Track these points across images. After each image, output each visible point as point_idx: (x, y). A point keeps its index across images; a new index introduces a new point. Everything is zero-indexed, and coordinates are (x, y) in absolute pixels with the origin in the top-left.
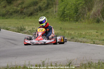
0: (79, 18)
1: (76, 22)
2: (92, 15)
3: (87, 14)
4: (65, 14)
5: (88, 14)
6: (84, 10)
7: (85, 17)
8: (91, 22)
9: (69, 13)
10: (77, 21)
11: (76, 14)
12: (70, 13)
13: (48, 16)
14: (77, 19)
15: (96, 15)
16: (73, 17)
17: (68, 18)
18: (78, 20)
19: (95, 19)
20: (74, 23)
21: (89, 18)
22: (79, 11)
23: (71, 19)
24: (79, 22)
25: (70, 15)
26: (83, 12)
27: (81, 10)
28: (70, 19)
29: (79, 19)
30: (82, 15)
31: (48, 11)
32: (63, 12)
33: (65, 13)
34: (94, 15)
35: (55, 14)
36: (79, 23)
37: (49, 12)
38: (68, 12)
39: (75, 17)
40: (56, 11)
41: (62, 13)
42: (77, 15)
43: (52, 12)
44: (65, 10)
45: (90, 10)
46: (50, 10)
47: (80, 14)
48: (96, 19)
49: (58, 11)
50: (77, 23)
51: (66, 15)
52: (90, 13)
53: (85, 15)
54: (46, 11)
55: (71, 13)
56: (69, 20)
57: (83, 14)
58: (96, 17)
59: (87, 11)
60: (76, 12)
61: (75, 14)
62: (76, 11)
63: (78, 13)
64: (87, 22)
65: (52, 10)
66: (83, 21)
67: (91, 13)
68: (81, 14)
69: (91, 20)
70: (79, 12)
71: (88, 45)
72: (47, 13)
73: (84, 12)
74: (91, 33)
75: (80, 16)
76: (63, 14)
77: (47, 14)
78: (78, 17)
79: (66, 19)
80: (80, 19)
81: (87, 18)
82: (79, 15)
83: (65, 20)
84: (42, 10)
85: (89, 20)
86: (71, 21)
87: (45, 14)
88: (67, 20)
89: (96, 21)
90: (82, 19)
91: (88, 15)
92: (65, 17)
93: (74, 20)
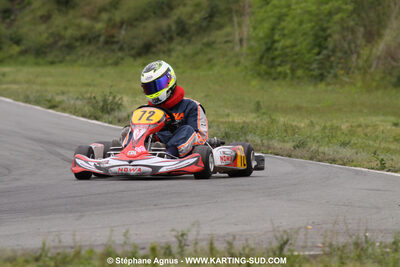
0: (331, 67)
1: (315, 85)
2: (379, 58)
3: (362, 52)
4: (277, 53)
5: (365, 52)
6: (350, 37)
7: (354, 65)
8: (374, 84)
9: (294, 46)
10: (321, 77)
11: (319, 54)
12: (295, 49)
13: (210, 56)
14: (320, 72)
15: (393, 58)
16: (306, 63)
17: (286, 68)
18: (326, 74)
19: (390, 74)
20: (311, 88)
21: (370, 67)
22: (329, 39)
23: (300, 72)
24: (328, 84)
25: (297, 54)
26: (346, 46)
27: (336, 37)
28: (293, 70)
29: (329, 73)
30: (340, 59)
31: (212, 39)
32: (266, 44)
33: (276, 49)
34: (389, 59)
35: (237, 48)
36: (330, 88)
37: (213, 43)
38: (288, 42)
39: (315, 66)
40: (241, 41)
41: (264, 48)
42: (321, 57)
43: (226, 42)
44: (276, 37)
45: (371, 36)
46: (218, 36)
47: (333, 51)
48: (396, 73)
49: (248, 40)
50: (322, 86)
51: (279, 55)
52: (371, 50)
53: (354, 57)
54: (205, 40)
55: (299, 47)
56: (290, 76)
57: (347, 54)
58: (395, 64)
59: (361, 41)
60: (320, 46)
61: (316, 50)
62: (320, 40)
63: (326, 48)
64: (359, 84)
65: (228, 35)
66: (346, 79)
67: (374, 51)
68: (339, 54)
69: (377, 78)
70: (330, 44)
72: (209, 45)
73: (349, 44)
74: (375, 127)
75: (332, 59)
76: (268, 49)
77: (208, 50)
78: (328, 64)
79: (280, 69)
80: (332, 71)
81: (359, 69)
82: (329, 57)
83: (274, 75)
84: (187, 35)
85: (368, 77)
86: (298, 78)
87: (201, 50)
88: (285, 76)
89: (394, 80)
90: (342, 72)
91: (365, 58)
92: (277, 62)
93: (312, 76)
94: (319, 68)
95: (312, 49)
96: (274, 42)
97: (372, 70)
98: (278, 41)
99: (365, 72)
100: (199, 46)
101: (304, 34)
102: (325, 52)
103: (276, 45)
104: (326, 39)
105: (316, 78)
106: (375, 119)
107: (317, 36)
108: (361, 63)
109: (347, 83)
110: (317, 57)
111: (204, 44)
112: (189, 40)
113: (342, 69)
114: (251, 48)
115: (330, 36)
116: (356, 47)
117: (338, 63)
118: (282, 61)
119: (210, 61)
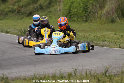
0: (89, 17)
1: (85, 23)
2: (105, 14)
3: (99, 12)
4: (72, 14)
5: (100, 12)
6: (95, 8)
7: (96, 16)
8: (103, 22)
9: (77, 11)
10: (86, 21)
11: (85, 14)
13: (50, 16)
14: (86, 19)
15: (109, 14)
16: (81, 16)
17: (75, 18)
19: (108, 19)
21: (101, 17)
22: (88, 9)
23: (79, 19)
25: (78, 14)
27: (91, 8)
28: (77, 19)
29: (89, 19)
30: (92, 15)
31: (51, 10)
32: (68, 11)
34: (108, 14)
35: (59, 13)
36: (90, 24)
37: (51, 11)
38: (75, 10)
39: (84, 17)
40: (60, 10)
41: (68, 12)
42: (86, 14)
43: (55, 11)
44: (71, 9)
45: (101, 8)
46: (52, 9)
47: (90, 12)
48: (110, 19)
49: (62, 10)
50: (87, 24)
52: (102, 12)
53: (96, 14)
54: (49, 10)
55: (79, 12)
56: (76, 21)
57: (94, 13)
58: (110, 16)
59: (98, 9)
60: (85, 11)
61: (84, 13)
63: (87, 12)
64: (99, 22)
65: (56, 9)
66: (94, 21)
67: (103, 12)
68: (92, 13)
69: (104, 20)
70: (89, 10)
71: (113, 49)
72: (50, 12)
73: (95, 10)
75: (90, 15)
76: (69, 13)
77: (50, 14)
79: (73, 19)
80: (90, 19)
81: (98, 18)
82: (88, 14)
83: (71, 21)
84: (43, 9)
85: (101, 20)
86: (79, 21)
87: (48, 14)
88: (75, 21)
89: (110, 20)
90: (93, 19)
91: (100, 14)
92: (72, 16)
93: (83, 21)
94: (86, 18)
95: (83, 12)
96: (71, 10)
97: (102, 18)
98: (72, 10)
99: (100, 19)
100: (47, 12)
101: (81, 8)
102: (87, 13)
103: (71, 11)
104: (87, 9)
105: (85, 21)
106: (108, 33)
107: (84, 8)
108: (99, 16)
109: (94, 22)
110: (85, 15)
111: (48, 12)
112: (44, 11)
113: (93, 18)
114: (63, 12)
115: (88, 8)
116: (97, 11)
117: (91, 16)
118: (73, 16)
119: (50, 17)
